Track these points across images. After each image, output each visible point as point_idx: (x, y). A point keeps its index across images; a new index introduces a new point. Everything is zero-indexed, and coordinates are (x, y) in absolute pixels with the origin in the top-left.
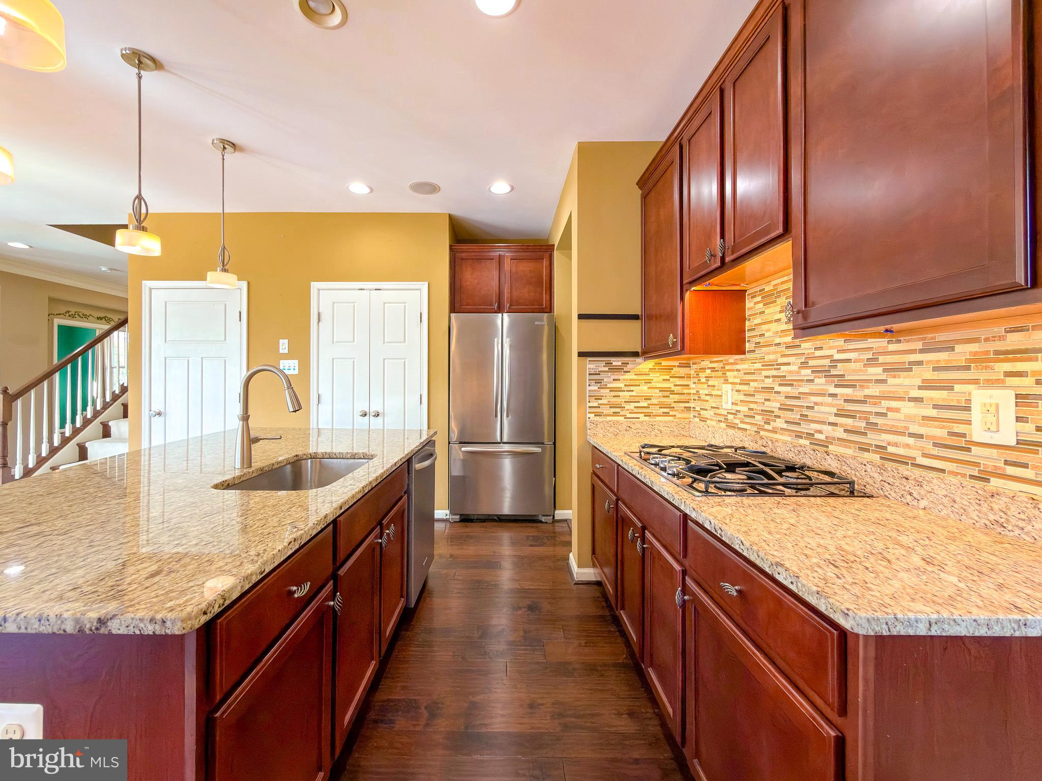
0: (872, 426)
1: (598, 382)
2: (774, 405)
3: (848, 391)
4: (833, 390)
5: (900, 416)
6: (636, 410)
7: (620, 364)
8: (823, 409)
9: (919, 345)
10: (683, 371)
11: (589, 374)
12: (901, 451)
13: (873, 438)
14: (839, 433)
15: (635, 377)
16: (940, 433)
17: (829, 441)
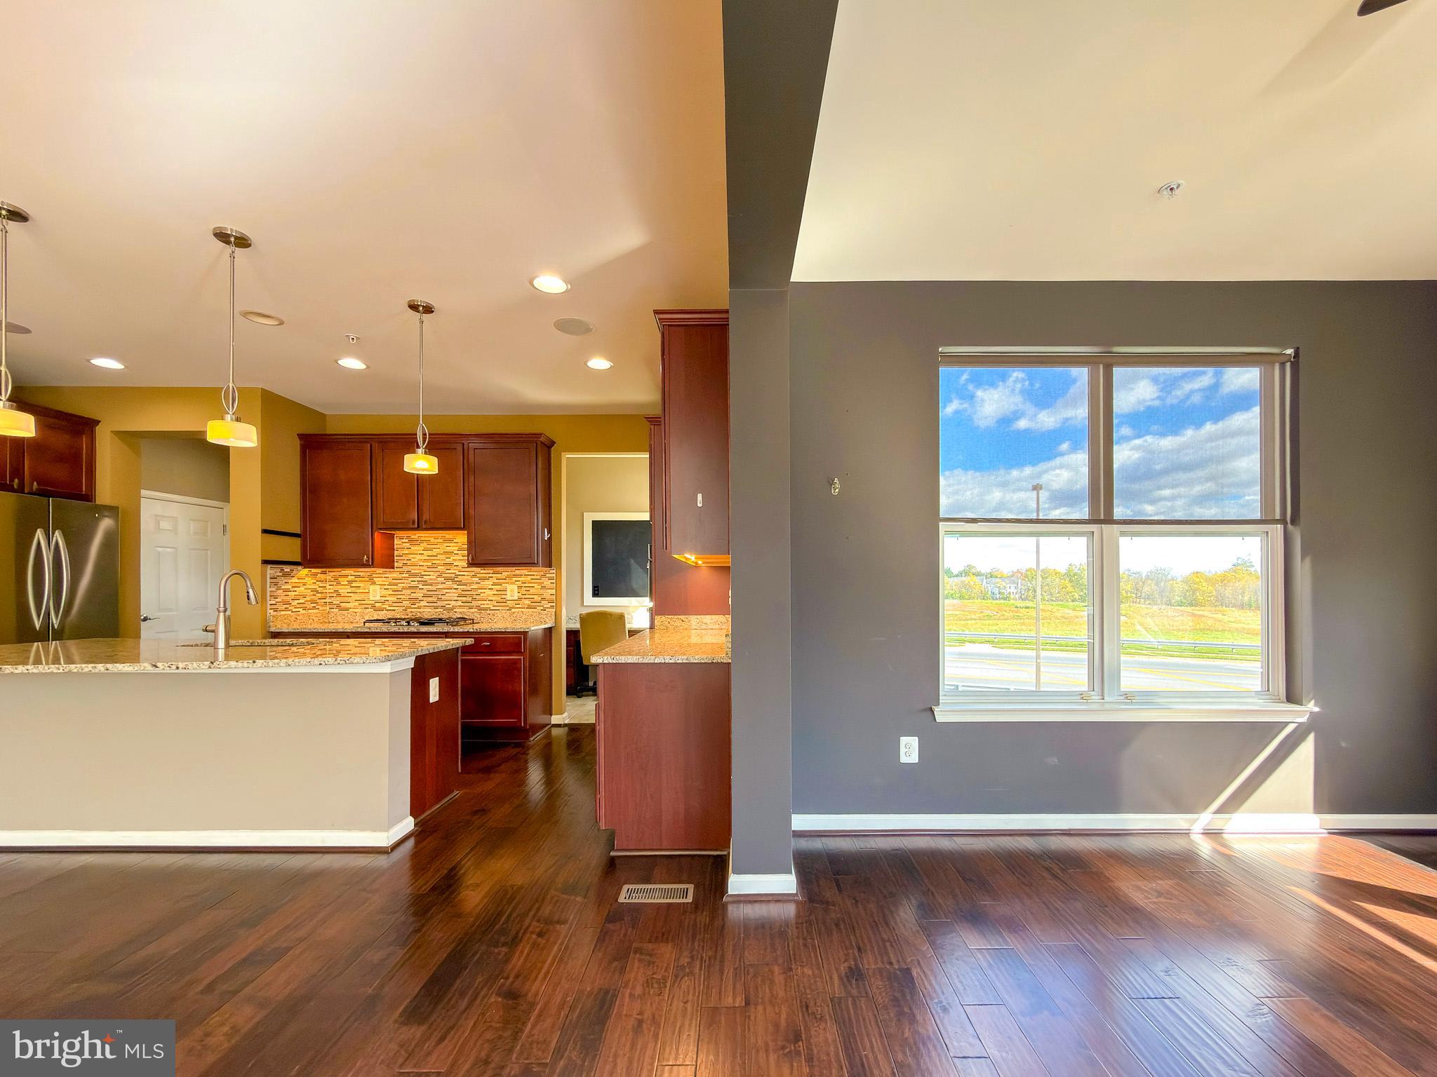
0: (474, 599)
1: (276, 584)
2: (419, 595)
3: (464, 587)
4: (456, 587)
5: (485, 595)
6: (298, 606)
7: (288, 570)
8: (451, 595)
9: (492, 572)
10: (322, 577)
11: (271, 578)
12: (485, 606)
13: (474, 603)
14: (460, 603)
15: (297, 581)
16: (498, 598)
17: (454, 607)
